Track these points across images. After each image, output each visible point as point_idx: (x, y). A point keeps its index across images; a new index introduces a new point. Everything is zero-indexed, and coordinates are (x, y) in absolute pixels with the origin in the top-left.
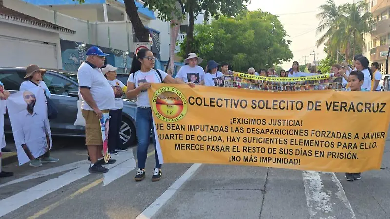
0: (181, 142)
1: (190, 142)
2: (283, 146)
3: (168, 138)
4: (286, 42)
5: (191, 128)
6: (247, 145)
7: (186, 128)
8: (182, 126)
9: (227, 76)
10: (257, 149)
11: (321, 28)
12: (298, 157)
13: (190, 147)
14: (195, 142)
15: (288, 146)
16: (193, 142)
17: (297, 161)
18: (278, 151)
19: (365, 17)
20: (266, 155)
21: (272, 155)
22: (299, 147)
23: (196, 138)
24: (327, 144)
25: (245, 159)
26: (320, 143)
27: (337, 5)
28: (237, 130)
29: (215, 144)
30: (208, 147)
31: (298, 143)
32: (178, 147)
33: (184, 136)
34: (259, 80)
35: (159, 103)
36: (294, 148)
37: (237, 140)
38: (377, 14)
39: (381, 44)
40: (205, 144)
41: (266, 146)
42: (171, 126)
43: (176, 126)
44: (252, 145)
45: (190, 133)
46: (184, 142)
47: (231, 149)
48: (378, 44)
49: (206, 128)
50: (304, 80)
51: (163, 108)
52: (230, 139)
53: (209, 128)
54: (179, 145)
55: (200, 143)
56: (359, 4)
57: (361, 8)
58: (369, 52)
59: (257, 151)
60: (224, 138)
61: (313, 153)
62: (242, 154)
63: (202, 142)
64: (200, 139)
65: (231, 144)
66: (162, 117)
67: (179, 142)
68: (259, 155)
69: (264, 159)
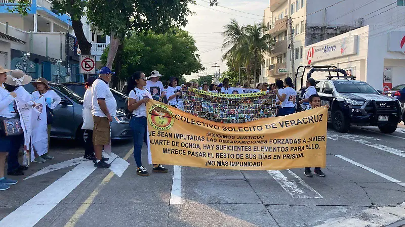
0: (168, 147)
1: (175, 147)
2: (248, 153)
3: (158, 143)
4: (195, 56)
5: (177, 136)
6: (219, 152)
7: (173, 136)
8: (170, 134)
9: (184, 91)
10: (227, 155)
11: (225, 45)
12: (260, 161)
13: (175, 152)
14: (179, 148)
15: (252, 153)
16: (177, 148)
17: (260, 164)
18: (244, 157)
19: (264, 37)
20: (235, 160)
21: (240, 160)
22: (261, 153)
23: (180, 145)
24: (283, 149)
25: (219, 163)
26: (277, 149)
27: (240, 26)
28: (211, 139)
29: (195, 150)
30: (189, 152)
31: (260, 149)
32: (165, 151)
33: (171, 142)
34: (210, 95)
35: (153, 114)
36: (257, 153)
37: (211, 148)
38: (275, 35)
39: (278, 62)
40: (187, 150)
41: (235, 153)
42: (161, 134)
43: (165, 134)
44: (223, 152)
45: (176, 140)
46: (170, 147)
47: (207, 155)
48: (275, 61)
49: (187, 137)
50: (246, 96)
51: (157, 119)
52: (206, 147)
53: (190, 137)
54: (166, 149)
55: (183, 149)
56: (260, 26)
57: (262, 30)
58: (268, 68)
59: (227, 156)
60: (201, 146)
61: (272, 157)
62: (216, 160)
63: (184, 148)
64: (183, 145)
65: (207, 151)
66: (154, 126)
67: (166, 147)
68: (229, 161)
69: (233, 164)
